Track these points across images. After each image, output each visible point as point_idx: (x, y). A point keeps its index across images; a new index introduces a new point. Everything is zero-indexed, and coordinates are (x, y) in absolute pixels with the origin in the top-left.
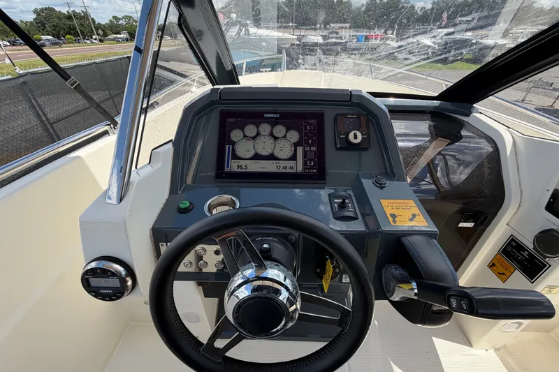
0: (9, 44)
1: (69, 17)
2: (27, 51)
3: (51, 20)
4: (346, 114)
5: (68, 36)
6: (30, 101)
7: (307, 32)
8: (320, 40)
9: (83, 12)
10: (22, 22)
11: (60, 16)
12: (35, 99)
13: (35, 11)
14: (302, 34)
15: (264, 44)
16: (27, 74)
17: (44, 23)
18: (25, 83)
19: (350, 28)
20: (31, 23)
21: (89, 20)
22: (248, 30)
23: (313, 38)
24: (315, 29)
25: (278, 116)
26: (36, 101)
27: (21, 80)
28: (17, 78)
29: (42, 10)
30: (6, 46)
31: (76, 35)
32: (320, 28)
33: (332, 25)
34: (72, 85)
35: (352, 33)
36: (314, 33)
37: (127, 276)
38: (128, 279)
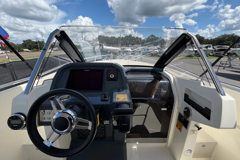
0: (9, 52)
1: (36, 43)
2: (14, 54)
3: (29, 44)
4: (110, 70)
5: (34, 49)
6: (11, 72)
7: (126, 48)
8: (131, 50)
9: (42, 41)
10: (17, 44)
11: (33, 42)
12: (14, 71)
13: (24, 41)
14: (124, 48)
15: (109, 51)
16: (13, 62)
17: (26, 45)
18: (11, 65)
19: (141, 46)
20: (21, 45)
21: (44, 44)
22: (103, 47)
23: (127, 49)
24: (129, 47)
25: (89, 70)
26: (14, 72)
27: (10, 64)
28: (9, 63)
29: (26, 40)
30: (8, 52)
31: (38, 48)
32: (131, 46)
33: (135, 45)
34: (25, 63)
35: (142, 47)
36: (128, 48)
37: (24, 120)
38: (25, 122)
